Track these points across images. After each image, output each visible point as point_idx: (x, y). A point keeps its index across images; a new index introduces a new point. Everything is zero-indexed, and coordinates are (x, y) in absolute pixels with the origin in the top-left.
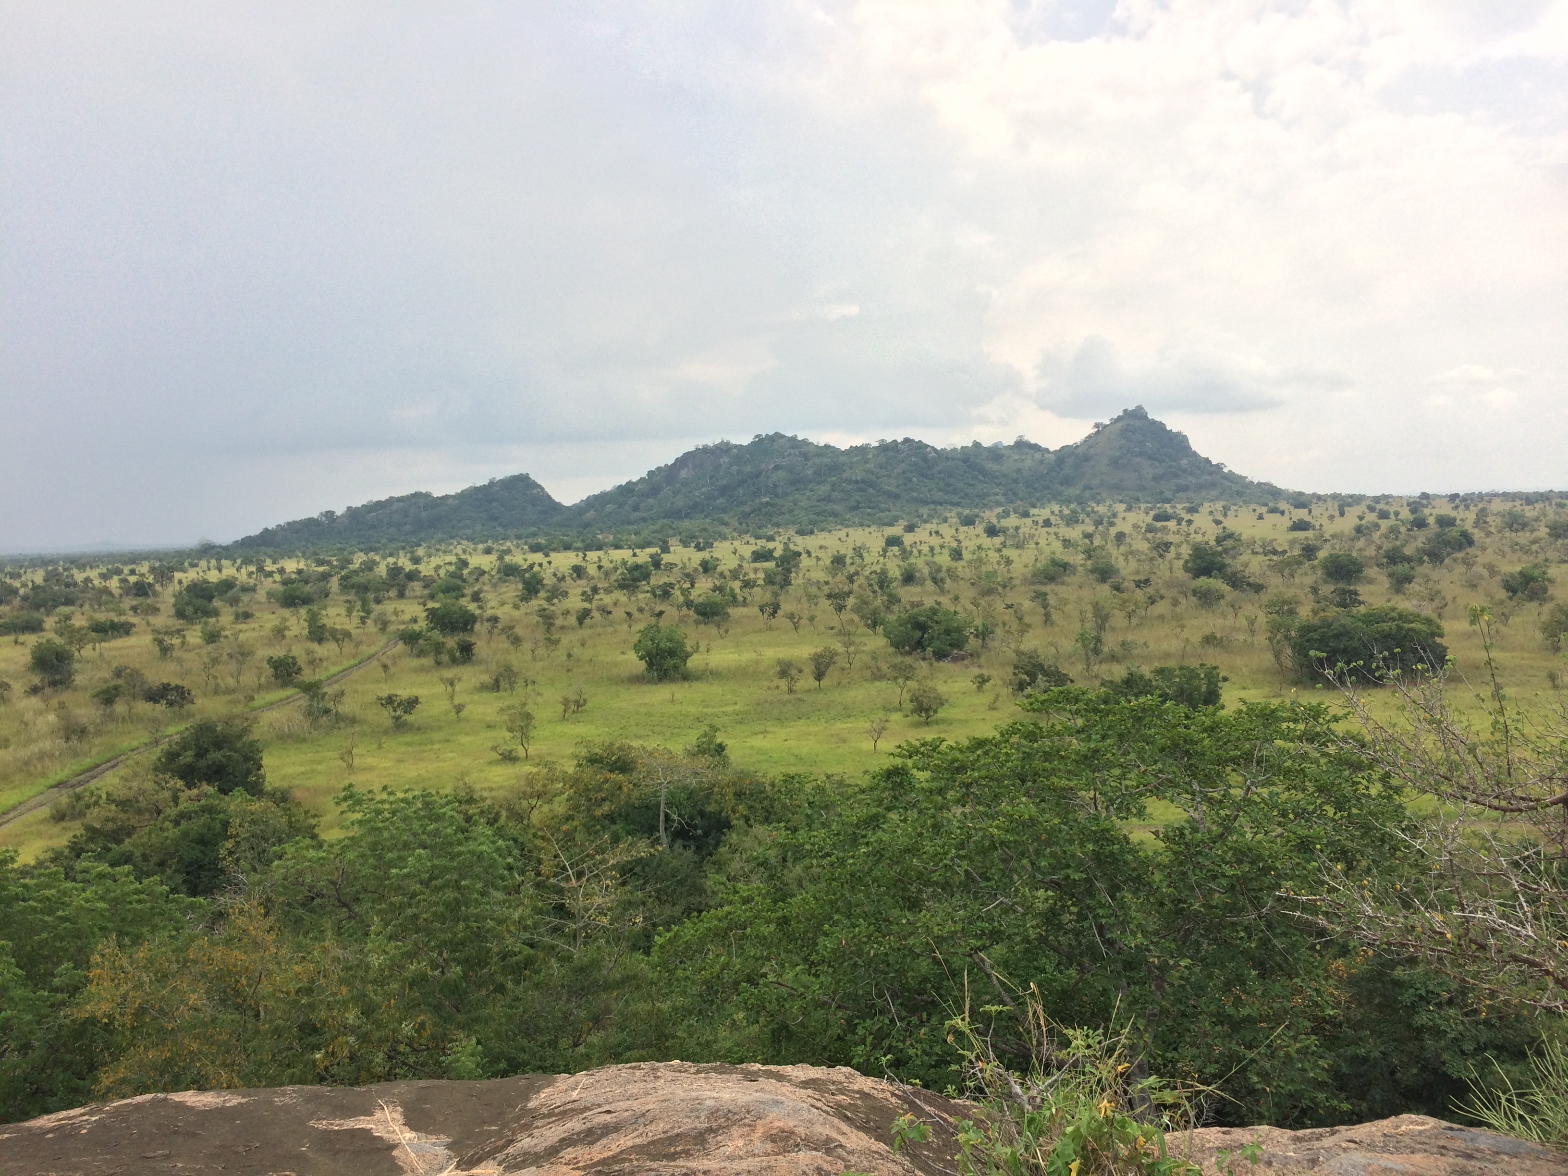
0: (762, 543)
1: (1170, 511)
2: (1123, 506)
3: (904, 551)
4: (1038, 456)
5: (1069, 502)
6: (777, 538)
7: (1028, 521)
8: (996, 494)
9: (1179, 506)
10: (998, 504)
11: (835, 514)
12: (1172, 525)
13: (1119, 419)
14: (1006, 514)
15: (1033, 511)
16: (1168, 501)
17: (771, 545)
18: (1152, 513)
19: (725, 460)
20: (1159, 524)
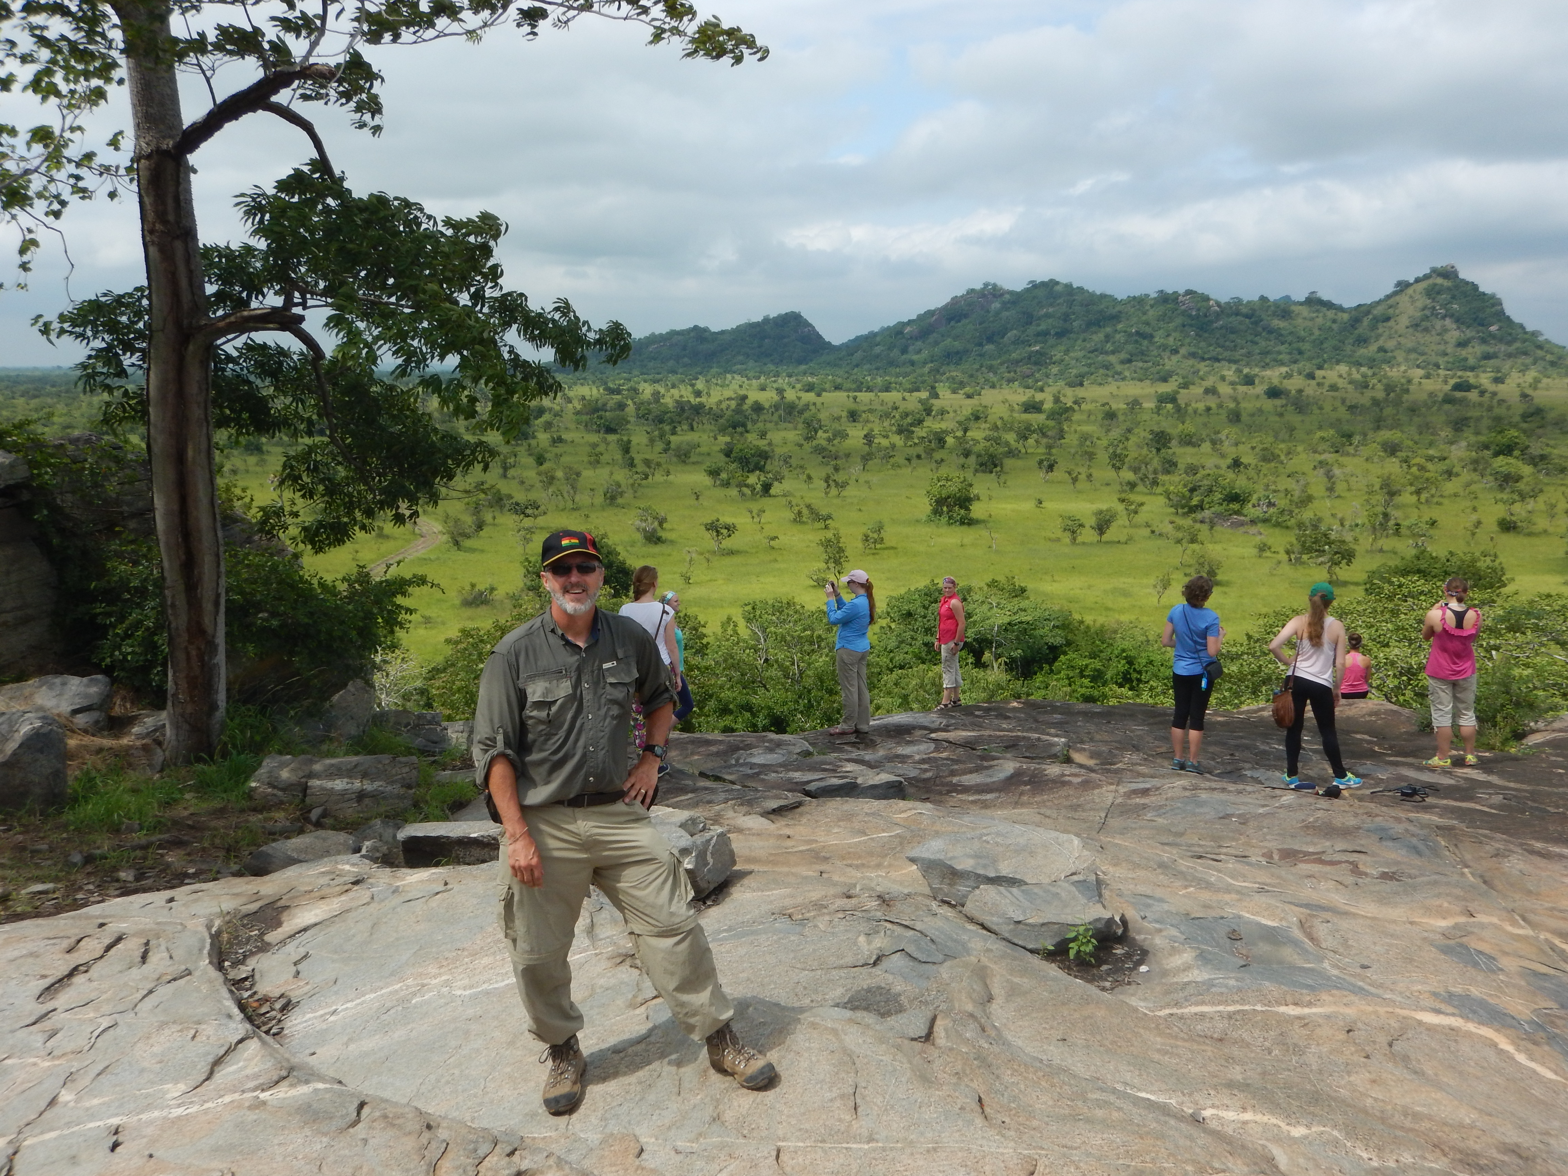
0: (1030, 393)
1: (1472, 381)
2: (1421, 372)
3: (1178, 409)
4: (1330, 314)
5: (1361, 365)
6: (1046, 389)
7: (1313, 383)
8: (1279, 353)
9: (1483, 375)
10: (1282, 364)
11: (1107, 367)
12: (1473, 396)
13: (1426, 277)
14: (1288, 376)
15: (1319, 373)
16: (1472, 369)
17: (1039, 397)
18: (1452, 382)
19: (996, 305)
20: (1458, 394)
